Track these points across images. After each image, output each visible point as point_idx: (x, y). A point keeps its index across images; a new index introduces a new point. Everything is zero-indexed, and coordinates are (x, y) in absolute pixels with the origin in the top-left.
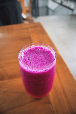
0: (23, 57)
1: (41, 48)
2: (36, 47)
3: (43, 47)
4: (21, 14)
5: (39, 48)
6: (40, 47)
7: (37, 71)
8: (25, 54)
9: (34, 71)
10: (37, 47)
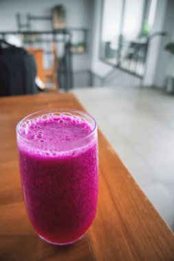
0: (27, 132)
1: (68, 119)
2: (56, 117)
3: (72, 118)
4: (34, 80)
5: (64, 119)
6: (66, 117)
7: (55, 154)
8: (32, 127)
9: (48, 154)
10: (60, 117)
